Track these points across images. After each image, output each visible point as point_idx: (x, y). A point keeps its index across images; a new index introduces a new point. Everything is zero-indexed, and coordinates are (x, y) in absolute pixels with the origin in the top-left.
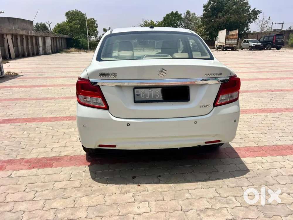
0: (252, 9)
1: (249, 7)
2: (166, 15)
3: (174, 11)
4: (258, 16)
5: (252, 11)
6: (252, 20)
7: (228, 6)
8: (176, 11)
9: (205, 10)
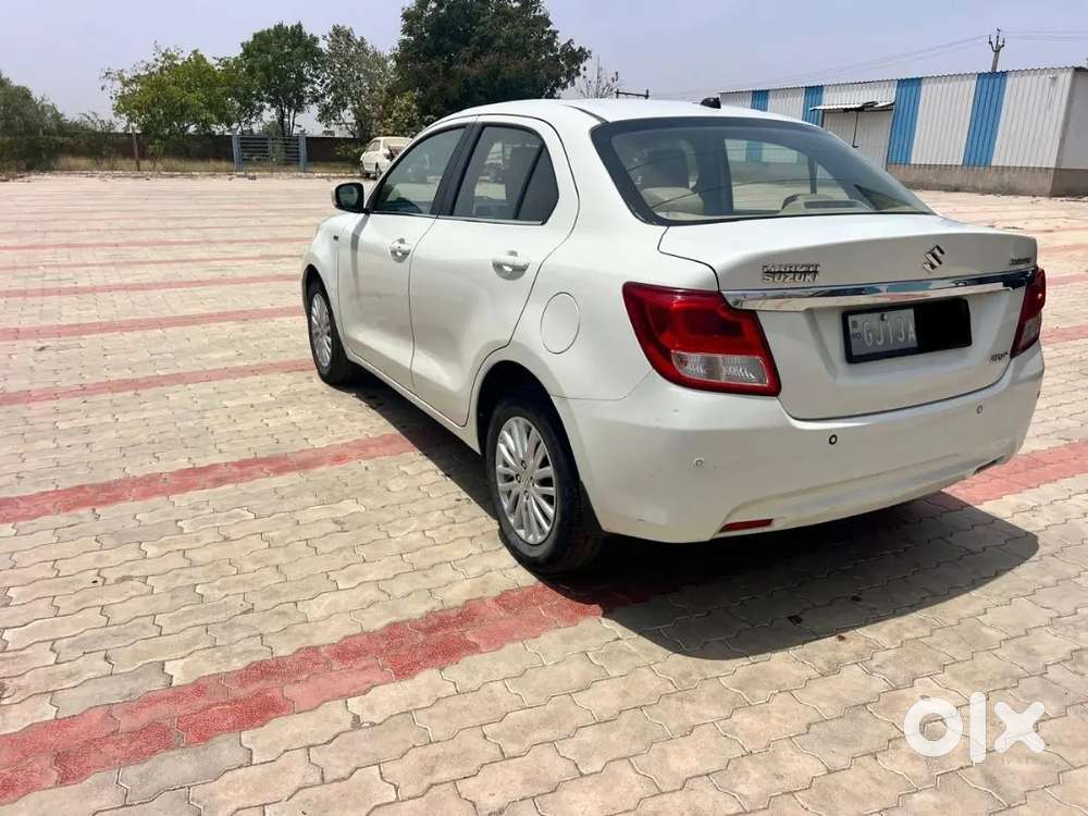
0: (561, 40)
1: (554, 33)
2: (255, 36)
3: (289, 23)
4: (582, 66)
5: (562, 50)
6: (563, 80)
7: (488, 25)
8: (295, 24)
9: (408, 30)
